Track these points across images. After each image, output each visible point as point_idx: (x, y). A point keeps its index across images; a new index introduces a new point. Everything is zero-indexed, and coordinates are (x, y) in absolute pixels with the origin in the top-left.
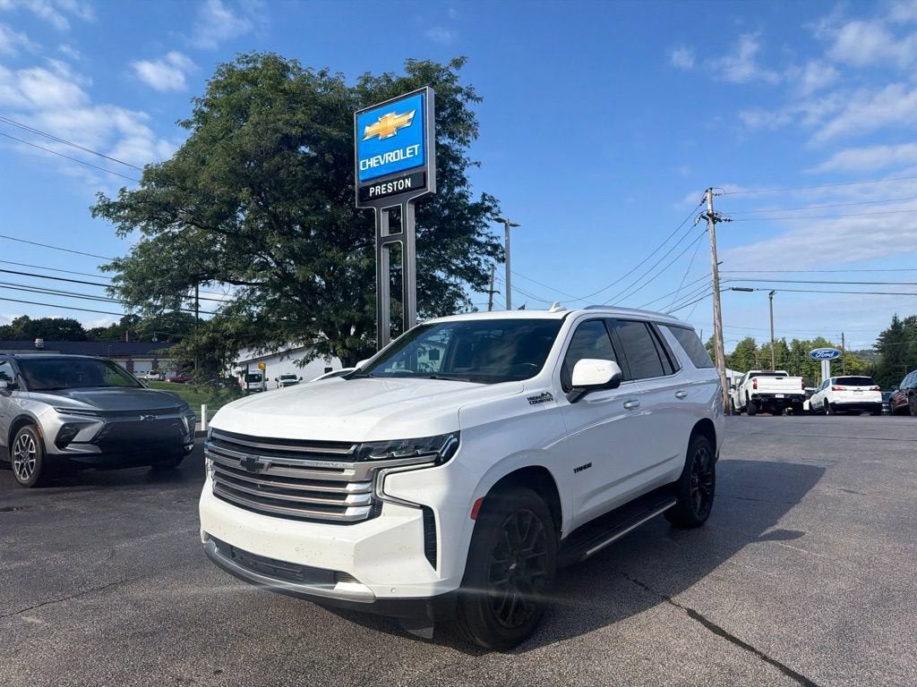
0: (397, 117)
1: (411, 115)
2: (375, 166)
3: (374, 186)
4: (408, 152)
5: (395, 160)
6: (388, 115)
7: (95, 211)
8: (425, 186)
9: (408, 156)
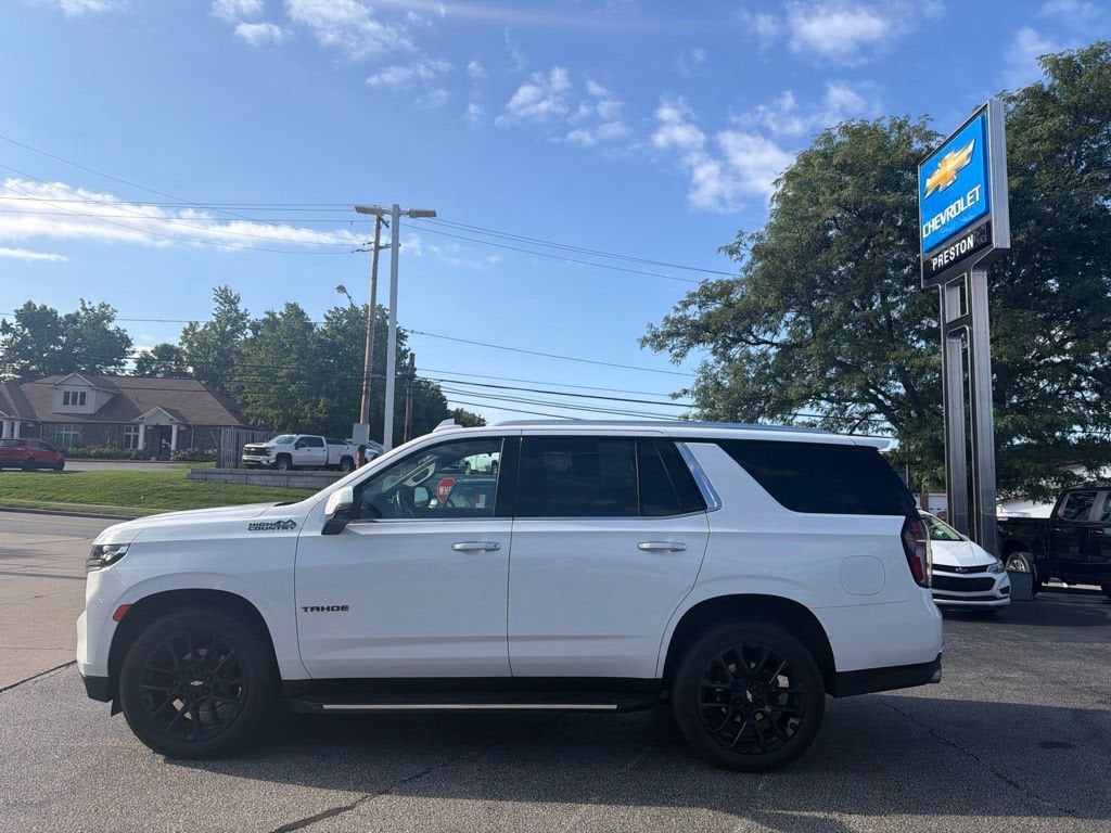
0: (955, 155)
1: (971, 147)
2: (937, 228)
3: (937, 256)
4: (969, 199)
5: (956, 214)
6: (947, 157)
7: (644, 341)
8: (989, 242)
9: (969, 205)
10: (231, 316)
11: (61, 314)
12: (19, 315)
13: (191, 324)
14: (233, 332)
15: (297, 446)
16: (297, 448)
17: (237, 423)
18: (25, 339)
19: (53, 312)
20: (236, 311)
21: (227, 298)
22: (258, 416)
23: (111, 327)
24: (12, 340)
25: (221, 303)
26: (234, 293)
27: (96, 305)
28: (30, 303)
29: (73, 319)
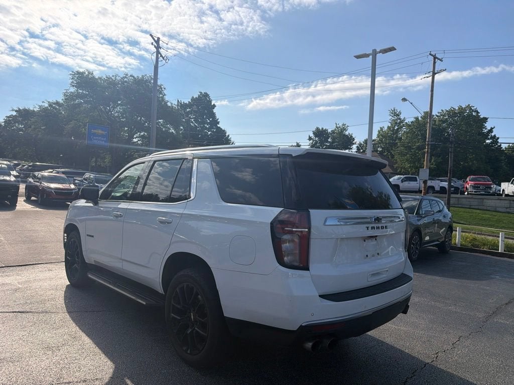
10: (397, 122)
11: (329, 131)
12: (314, 133)
13: (381, 128)
14: (398, 129)
15: (402, 181)
16: (402, 182)
17: (392, 171)
18: (316, 143)
19: (326, 130)
20: (400, 119)
21: (395, 114)
22: (402, 168)
23: (347, 133)
24: (312, 143)
25: (392, 116)
26: (398, 111)
27: (341, 125)
28: (317, 128)
29: (333, 132)
